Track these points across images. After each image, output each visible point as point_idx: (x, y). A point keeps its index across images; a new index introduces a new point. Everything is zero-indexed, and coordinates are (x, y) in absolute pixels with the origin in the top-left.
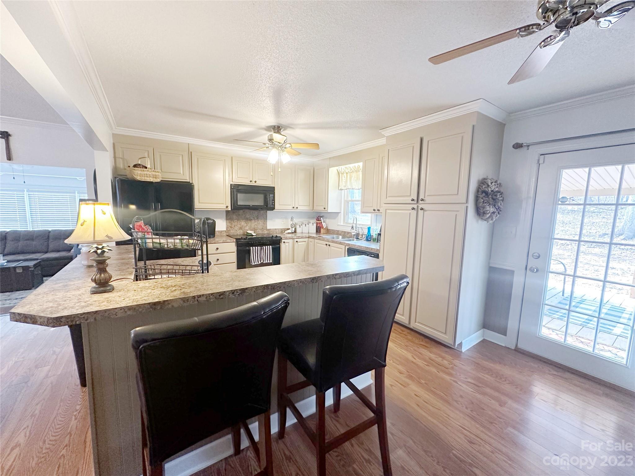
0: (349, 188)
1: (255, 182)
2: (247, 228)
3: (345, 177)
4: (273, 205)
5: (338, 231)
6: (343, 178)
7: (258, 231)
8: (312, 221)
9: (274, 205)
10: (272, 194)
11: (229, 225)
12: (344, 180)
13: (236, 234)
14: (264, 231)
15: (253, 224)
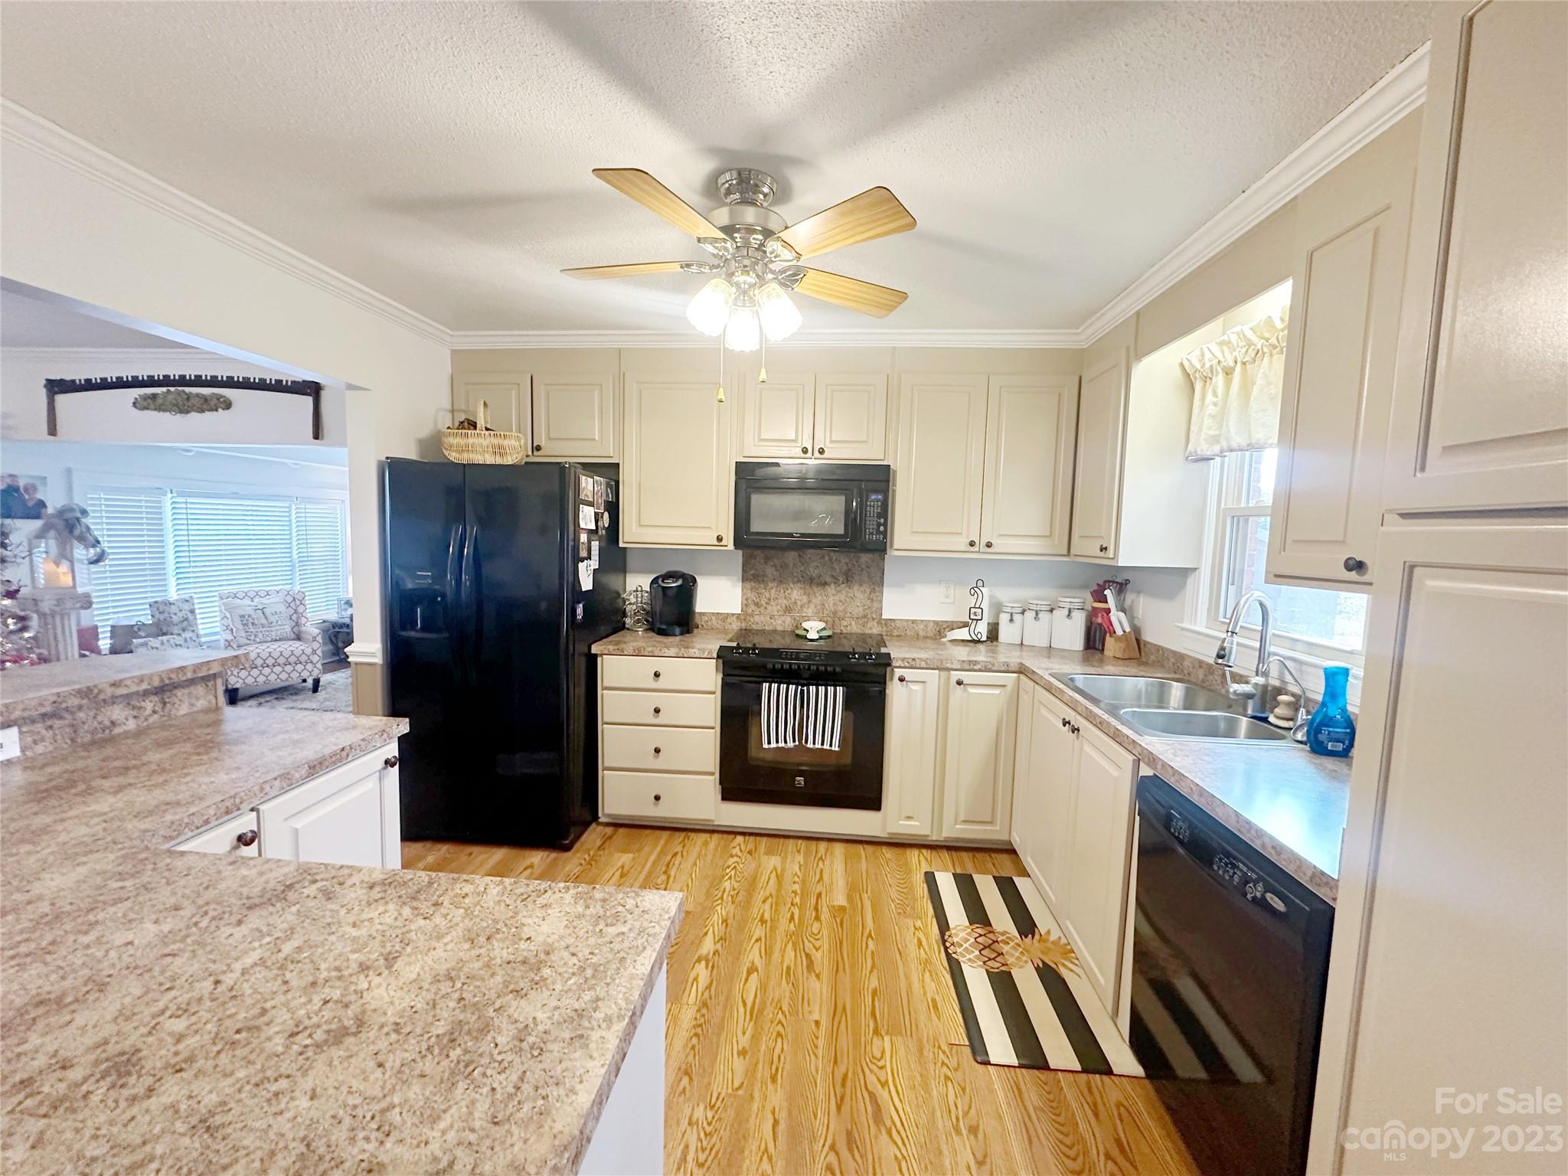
0: (1234, 445)
1: (822, 451)
2: (809, 611)
3: (1215, 394)
4: (878, 532)
5: (1180, 657)
6: (1210, 398)
7: (845, 623)
8: (1066, 602)
9: (885, 533)
10: (876, 492)
11: (752, 596)
12: (1211, 409)
13: (771, 628)
14: (869, 625)
15: (833, 597)
